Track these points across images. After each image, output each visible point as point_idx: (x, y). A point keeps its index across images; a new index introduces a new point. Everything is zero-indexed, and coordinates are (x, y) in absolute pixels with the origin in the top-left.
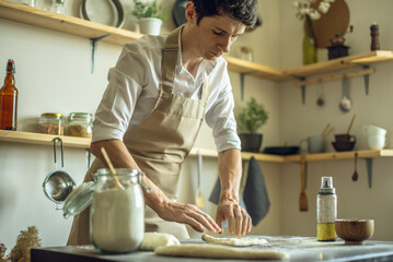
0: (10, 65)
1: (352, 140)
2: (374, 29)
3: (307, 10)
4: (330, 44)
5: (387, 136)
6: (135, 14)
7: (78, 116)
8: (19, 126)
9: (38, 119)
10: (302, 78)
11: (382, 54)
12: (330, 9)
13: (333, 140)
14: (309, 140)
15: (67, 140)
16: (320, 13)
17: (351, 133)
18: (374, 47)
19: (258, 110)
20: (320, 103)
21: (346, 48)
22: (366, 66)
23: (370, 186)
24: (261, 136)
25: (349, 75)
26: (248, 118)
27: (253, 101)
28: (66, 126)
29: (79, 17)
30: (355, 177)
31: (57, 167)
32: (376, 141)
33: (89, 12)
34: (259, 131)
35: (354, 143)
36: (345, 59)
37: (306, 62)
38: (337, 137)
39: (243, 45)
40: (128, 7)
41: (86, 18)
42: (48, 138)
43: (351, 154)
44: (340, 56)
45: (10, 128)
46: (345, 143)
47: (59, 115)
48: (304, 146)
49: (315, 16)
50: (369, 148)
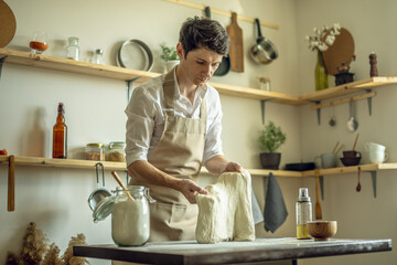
0: (61, 106)
1: (358, 155)
2: (372, 58)
3: (316, 43)
4: (337, 72)
5: (386, 151)
6: (163, 57)
7: (116, 145)
8: (70, 155)
9: (84, 149)
10: (318, 102)
11: (377, 80)
12: (335, 42)
13: (342, 156)
14: (322, 156)
15: (108, 165)
16: (327, 44)
17: (357, 149)
18: (373, 73)
19: (276, 131)
20: (333, 123)
21: (352, 75)
22: (369, 90)
23: (375, 196)
24: (279, 155)
25: (355, 98)
26: (267, 139)
27: (271, 125)
28: (108, 153)
29: (116, 65)
30: (358, 189)
31: (100, 186)
32: (375, 156)
33: (123, 59)
34: (278, 151)
35: (360, 158)
36: (349, 85)
37: (318, 88)
38: (344, 153)
39: (261, 76)
40: (157, 52)
41: (122, 66)
42: (92, 163)
43: (355, 168)
44: (345, 82)
45: (62, 157)
46: (352, 159)
47: (101, 145)
48: (319, 162)
49: (323, 48)
50: (371, 163)
